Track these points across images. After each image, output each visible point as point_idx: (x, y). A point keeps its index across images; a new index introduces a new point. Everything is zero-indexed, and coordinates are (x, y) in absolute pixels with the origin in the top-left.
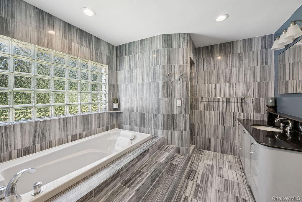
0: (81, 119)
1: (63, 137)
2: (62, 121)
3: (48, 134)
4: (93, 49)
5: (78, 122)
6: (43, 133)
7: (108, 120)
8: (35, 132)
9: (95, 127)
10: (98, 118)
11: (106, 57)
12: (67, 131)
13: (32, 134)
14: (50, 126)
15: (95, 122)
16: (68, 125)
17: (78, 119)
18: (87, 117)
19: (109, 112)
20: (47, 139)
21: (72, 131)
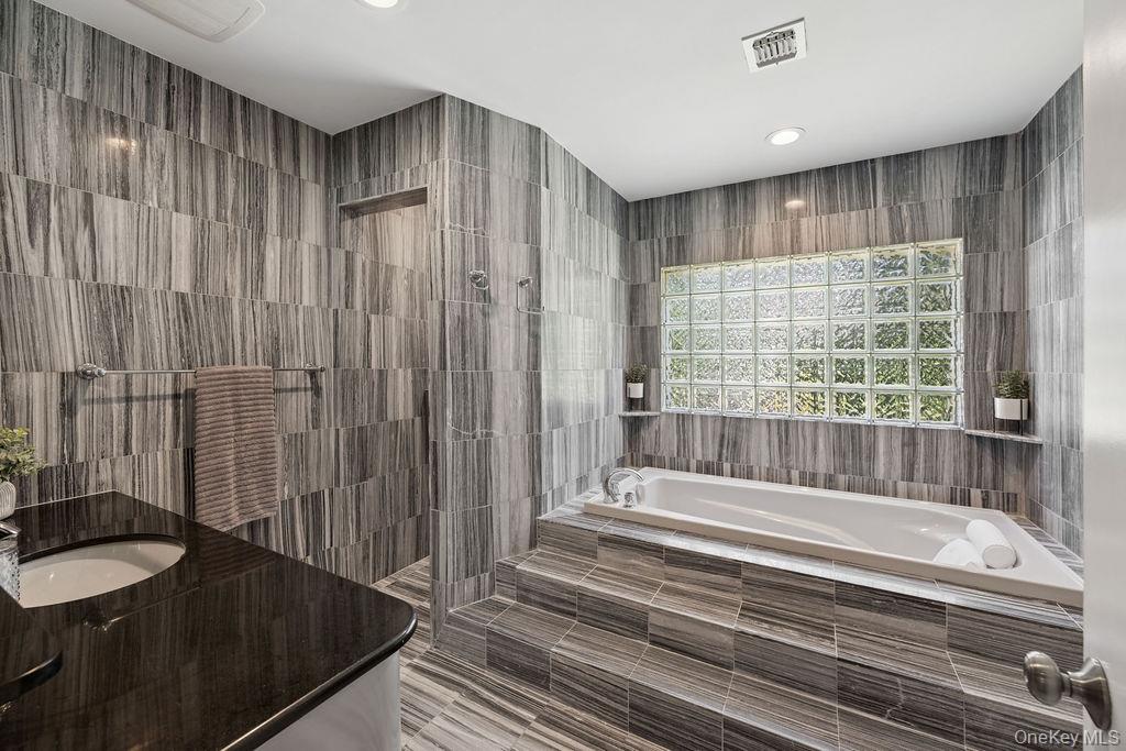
0: (831, 432)
1: (776, 467)
2: (774, 427)
3: (744, 446)
4: (879, 203)
5: (821, 441)
6: (735, 443)
7: (963, 465)
8: (723, 436)
9: (888, 473)
10: (903, 445)
11: (947, 207)
12: (787, 454)
13: (717, 440)
14: (748, 431)
15: (889, 452)
16: (792, 440)
17: (821, 431)
18: (853, 431)
19: (968, 431)
20: (743, 458)
21: (801, 459)
